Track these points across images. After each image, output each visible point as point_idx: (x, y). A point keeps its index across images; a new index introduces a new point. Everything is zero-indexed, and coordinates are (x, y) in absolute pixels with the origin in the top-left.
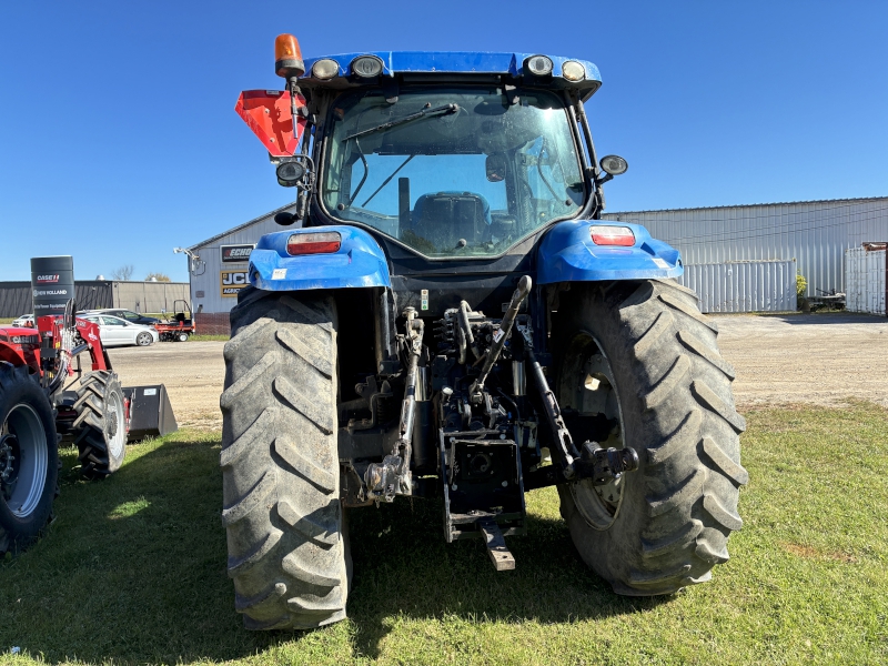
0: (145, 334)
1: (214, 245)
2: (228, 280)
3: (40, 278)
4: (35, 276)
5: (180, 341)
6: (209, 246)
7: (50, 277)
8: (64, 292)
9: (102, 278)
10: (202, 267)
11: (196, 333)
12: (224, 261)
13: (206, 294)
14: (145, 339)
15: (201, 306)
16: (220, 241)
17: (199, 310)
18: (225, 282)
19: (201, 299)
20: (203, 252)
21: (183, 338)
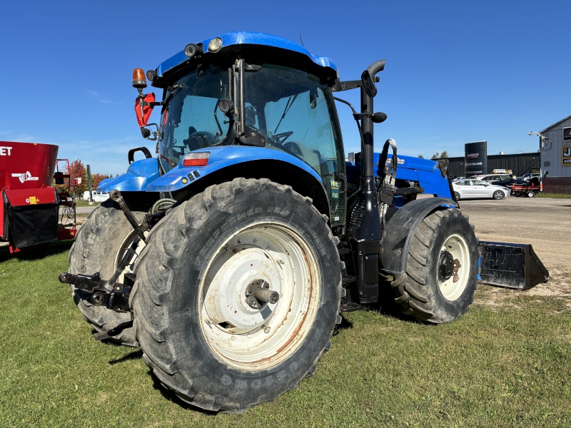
0: (499, 191)
1: (559, 127)
2: (567, 153)
3: (468, 156)
4: (466, 154)
5: (528, 197)
6: (555, 129)
7: (474, 155)
8: (481, 164)
9: (502, 154)
10: (549, 145)
11: (543, 192)
12: (565, 139)
13: (551, 164)
14: (499, 195)
15: (547, 172)
16: (563, 124)
17: (546, 175)
18: (565, 154)
19: (547, 168)
20: (550, 133)
21: (530, 195)
